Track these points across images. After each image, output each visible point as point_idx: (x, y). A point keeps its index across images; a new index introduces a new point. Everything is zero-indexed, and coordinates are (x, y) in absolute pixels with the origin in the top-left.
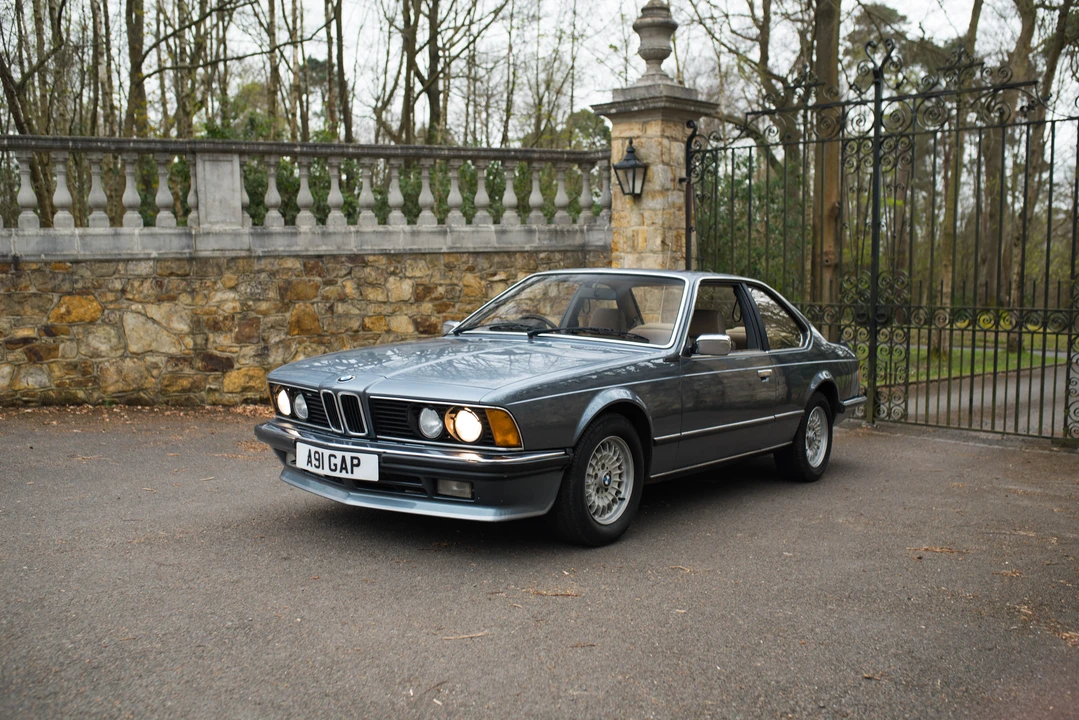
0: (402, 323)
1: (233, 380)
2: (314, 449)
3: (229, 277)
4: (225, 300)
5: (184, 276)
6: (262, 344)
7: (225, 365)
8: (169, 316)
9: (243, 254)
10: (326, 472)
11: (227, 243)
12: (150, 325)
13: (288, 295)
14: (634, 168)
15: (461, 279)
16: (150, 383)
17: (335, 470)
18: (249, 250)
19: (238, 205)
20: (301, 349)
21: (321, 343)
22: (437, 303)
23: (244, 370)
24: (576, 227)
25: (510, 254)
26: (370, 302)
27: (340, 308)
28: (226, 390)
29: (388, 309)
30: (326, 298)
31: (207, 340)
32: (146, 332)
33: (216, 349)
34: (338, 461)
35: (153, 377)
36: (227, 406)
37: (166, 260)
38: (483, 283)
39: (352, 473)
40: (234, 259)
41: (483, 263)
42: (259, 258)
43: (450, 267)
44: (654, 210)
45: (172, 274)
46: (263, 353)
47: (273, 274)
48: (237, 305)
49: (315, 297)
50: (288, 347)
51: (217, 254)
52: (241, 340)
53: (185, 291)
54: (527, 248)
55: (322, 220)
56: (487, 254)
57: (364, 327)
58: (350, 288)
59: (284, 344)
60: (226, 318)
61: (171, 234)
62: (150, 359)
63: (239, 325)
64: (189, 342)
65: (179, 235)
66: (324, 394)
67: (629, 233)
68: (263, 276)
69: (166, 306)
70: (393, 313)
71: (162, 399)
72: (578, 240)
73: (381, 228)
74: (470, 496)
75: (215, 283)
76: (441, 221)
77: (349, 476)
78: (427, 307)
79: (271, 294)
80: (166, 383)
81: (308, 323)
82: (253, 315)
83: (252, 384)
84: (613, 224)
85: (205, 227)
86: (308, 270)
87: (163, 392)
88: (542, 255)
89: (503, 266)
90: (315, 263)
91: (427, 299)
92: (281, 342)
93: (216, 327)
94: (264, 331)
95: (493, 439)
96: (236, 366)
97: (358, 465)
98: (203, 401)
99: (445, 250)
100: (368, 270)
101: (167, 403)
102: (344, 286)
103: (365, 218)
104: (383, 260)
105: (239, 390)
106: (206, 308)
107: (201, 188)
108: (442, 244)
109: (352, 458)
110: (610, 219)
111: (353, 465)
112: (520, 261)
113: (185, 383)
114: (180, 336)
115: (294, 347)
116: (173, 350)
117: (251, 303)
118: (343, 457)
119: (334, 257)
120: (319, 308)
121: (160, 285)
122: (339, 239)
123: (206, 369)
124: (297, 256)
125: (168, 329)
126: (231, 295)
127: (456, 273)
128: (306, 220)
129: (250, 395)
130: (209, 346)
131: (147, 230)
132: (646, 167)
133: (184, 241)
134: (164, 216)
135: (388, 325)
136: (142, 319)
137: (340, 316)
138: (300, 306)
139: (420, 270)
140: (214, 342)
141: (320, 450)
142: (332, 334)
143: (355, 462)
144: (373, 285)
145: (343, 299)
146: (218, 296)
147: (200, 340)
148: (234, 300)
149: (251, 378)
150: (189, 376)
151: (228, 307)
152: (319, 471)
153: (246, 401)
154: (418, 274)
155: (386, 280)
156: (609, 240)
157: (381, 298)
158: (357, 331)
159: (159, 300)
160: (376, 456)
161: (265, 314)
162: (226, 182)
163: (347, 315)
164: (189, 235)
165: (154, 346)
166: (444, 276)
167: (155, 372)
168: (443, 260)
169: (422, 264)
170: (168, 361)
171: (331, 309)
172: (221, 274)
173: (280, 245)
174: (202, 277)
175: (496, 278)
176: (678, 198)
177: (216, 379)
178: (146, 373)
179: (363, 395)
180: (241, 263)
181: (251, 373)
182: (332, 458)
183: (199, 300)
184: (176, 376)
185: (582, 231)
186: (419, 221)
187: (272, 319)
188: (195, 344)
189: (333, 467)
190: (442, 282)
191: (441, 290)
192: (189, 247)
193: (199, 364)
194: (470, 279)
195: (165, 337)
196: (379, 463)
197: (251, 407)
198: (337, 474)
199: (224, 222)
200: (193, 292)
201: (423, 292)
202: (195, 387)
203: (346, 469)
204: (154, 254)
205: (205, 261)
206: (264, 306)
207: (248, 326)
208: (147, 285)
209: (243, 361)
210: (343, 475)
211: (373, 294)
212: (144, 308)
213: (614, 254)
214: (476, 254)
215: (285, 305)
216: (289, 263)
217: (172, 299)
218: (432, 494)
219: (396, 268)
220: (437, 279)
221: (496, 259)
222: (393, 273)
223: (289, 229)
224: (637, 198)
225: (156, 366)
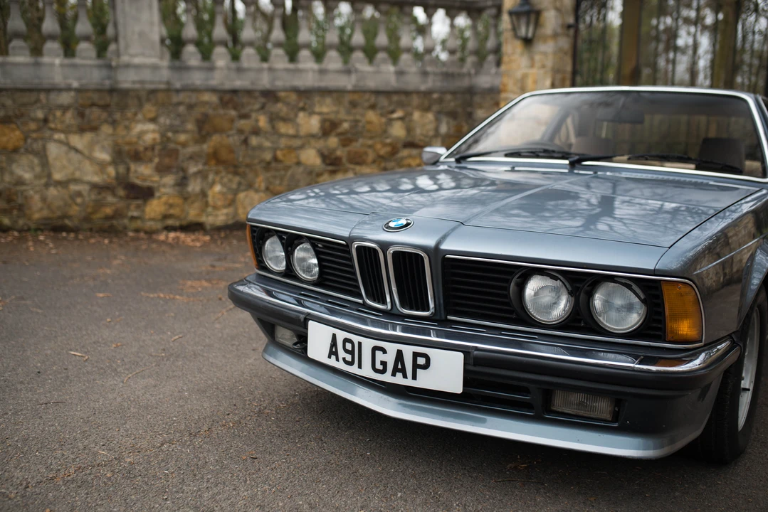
0: (311, 157)
1: (154, 208)
2: (341, 335)
3: (150, 109)
4: (146, 131)
5: (105, 107)
6: (181, 174)
7: (146, 194)
8: (91, 145)
9: (162, 86)
10: (367, 371)
11: (147, 75)
12: (73, 155)
13: (205, 128)
14: (528, 13)
15: (363, 115)
16: (75, 210)
17: (383, 371)
18: (168, 83)
19: (156, 38)
20: (218, 179)
21: (236, 173)
22: (342, 137)
23: (164, 199)
24: (465, 70)
25: (407, 93)
26: (281, 135)
27: (254, 141)
28: (147, 217)
29: (298, 142)
30: (241, 131)
31: (128, 169)
32: (69, 161)
33: (138, 178)
34: (390, 359)
35: (76, 204)
36: (150, 233)
37: (87, 91)
38: (384, 120)
39: (414, 377)
40: (153, 92)
41: (383, 101)
42: (178, 91)
43: (354, 105)
44: (545, 54)
45: (93, 105)
46: (182, 183)
47: (191, 107)
48: (157, 136)
49: (231, 129)
50: (205, 177)
51: (137, 86)
52: (162, 170)
53: (106, 121)
54: (423, 88)
55: (235, 57)
56: (387, 93)
57: (275, 159)
58: (263, 122)
59: (202, 175)
60: (146, 149)
61: (91, 66)
62: (74, 188)
63: (160, 156)
64: (111, 171)
65: (99, 67)
66: (359, 248)
67: (519, 74)
68: (181, 109)
69: (88, 136)
70: (302, 147)
71: (86, 226)
72: (465, 83)
73: (291, 66)
74: (609, 417)
75: (135, 114)
76: (346, 62)
77: (409, 382)
78: (333, 141)
79: (190, 126)
80: (89, 210)
81: (224, 155)
82: (172, 146)
83: (172, 211)
84: (503, 68)
85: (125, 59)
86: (224, 104)
87: (87, 219)
88: (435, 96)
89: (401, 105)
90: (230, 97)
91: (334, 133)
92: (199, 172)
93: (137, 157)
94: (183, 161)
95: (663, 329)
96: (157, 194)
97: (426, 366)
98: (125, 228)
99: (349, 87)
100: (279, 105)
101: (91, 230)
102: (257, 121)
103: (277, 56)
104: (293, 97)
105: (160, 217)
106: (127, 139)
107: (120, 20)
108: (347, 82)
109: (416, 355)
110: (499, 63)
111: (416, 366)
112: (415, 100)
113: (108, 211)
114: (102, 166)
115: (211, 177)
116: (96, 179)
117: (170, 134)
118: (400, 353)
119: (249, 92)
120: (234, 140)
121: (81, 115)
122: (252, 75)
123: (128, 197)
124: (214, 90)
125: (91, 159)
126: (151, 126)
127: (359, 110)
128: (221, 57)
129: (170, 222)
130: (131, 175)
131: (67, 61)
132: (538, 13)
133: (104, 72)
134: (85, 48)
135: (298, 157)
136: (64, 148)
137: (254, 149)
138: (216, 139)
139: (326, 107)
140: (136, 171)
141: (356, 339)
142: (248, 166)
143: (421, 361)
144: (285, 120)
145: (256, 131)
146: (139, 127)
147: (122, 169)
148: (154, 131)
149: (171, 206)
150: (111, 204)
151: (149, 138)
152: (354, 369)
153: (169, 229)
154: (325, 110)
155: (296, 115)
156: (497, 82)
157: (291, 131)
158: (269, 163)
159: (82, 130)
160: (461, 355)
161: (184, 145)
162: (145, 16)
163: (260, 148)
164: (109, 67)
165: (78, 174)
166: (348, 113)
167: (79, 200)
168: (348, 98)
169: (328, 100)
170: (91, 190)
171: (245, 142)
172: (141, 106)
173: (197, 79)
174: (123, 108)
175: (395, 115)
176: (565, 43)
177: (138, 207)
178: (70, 202)
179: (435, 252)
180: (161, 96)
181: (171, 201)
182: (378, 353)
183: (121, 131)
184: (99, 204)
185: (469, 74)
186: (326, 60)
187: (191, 149)
188: (117, 173)
189: (379, 366)
190: (346, 118)
191: (346, 125)
192: (109, 78)
193: (121, 192)
194: (372, 116)
195: (88, 167)
196: (465, 364)
197: (172, 235)
198: (387, 378)
199: (143, 55)
200: (114, 123)
201: (329, 127)
202: (118, 214)
203: (403, 371)
204: (75, 84)
205: (125, 93)
206: (182, 137)
207: (168, 157)
208: (69, 115)
209: (163, 190)
210: (398, 380)
211: (284, 128)
212: (67, 138)
213: (503, 95)
214: (377, 93)
215: (202, 137)
216: (207, 97)
217: (94, 129)
218: (542, 413)
219: (305, 104)
220: (342, 115)
221: (395, 98)
222: (303, 109)
223: (206, 64)
224: (528, 42)
225: (79, 194)
